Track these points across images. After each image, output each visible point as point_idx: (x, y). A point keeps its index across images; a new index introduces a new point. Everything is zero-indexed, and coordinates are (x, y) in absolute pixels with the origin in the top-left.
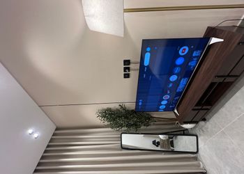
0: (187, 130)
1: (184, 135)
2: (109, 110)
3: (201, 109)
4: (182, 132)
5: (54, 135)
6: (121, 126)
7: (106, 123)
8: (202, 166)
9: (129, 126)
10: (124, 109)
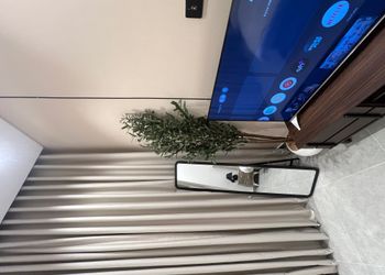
0: (298, 158)
1: (291, 167)
2: (151, 114)
3: (366, 115)
4: (288, 163)
5: (38, 162)
6: (177, 149)
7: (144, 142)
8: (312, 218)
9: (191, 149)
10: (184, 113)
